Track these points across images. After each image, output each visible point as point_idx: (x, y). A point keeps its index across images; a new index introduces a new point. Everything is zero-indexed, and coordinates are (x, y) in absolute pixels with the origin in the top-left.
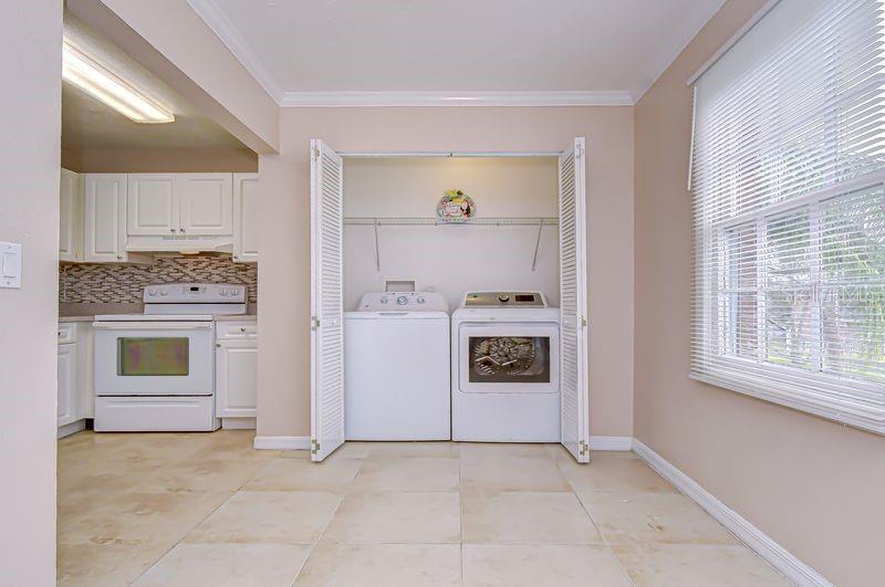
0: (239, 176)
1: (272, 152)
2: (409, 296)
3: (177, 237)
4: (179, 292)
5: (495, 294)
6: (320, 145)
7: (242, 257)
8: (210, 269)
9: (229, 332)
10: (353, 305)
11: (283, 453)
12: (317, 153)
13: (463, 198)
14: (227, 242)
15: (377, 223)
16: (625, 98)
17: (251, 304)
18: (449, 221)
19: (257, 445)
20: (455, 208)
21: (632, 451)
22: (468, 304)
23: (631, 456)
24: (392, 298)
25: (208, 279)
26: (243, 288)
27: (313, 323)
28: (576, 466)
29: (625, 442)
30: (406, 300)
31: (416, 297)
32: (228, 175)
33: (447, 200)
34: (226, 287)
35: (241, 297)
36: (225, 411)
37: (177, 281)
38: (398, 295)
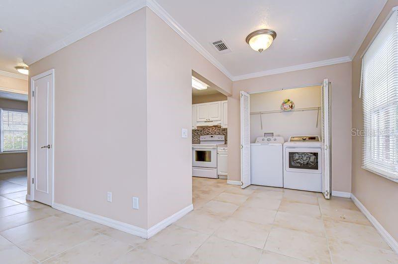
0: (223, 102)
1: (231, 96)
2: (271, 137)
3: (208, 122)
4: (208, 137)
5: (300, 137)
6: (242, 92)
7: (224, 127)
8: (215, 131)
9: (220, 149)
10: (253, 141)
11: (234, 186)
12: (242, 95)
13: (290, 102)
14: (219, 122)
15: (261, 113)
16: (348, 59)
17: (226, 140)
18: (284, 110)
19: (228, 183)
20: (287, 106)
21: (350, 198)
22: (291, 141)
23: (350, 200)
24: (266, 139)
25: (215, 134)
26: (224, 136)
27: (241, 147)
28: (325, 200)
29: (348, 195)
30: (270, 140)
31: (273, 138)
32: (220, 102)
33: (284, 103)
34: (220, 136)
35: (223, 139)
36: (220, 173)
37: (208, 134)
38: (268, 137)
